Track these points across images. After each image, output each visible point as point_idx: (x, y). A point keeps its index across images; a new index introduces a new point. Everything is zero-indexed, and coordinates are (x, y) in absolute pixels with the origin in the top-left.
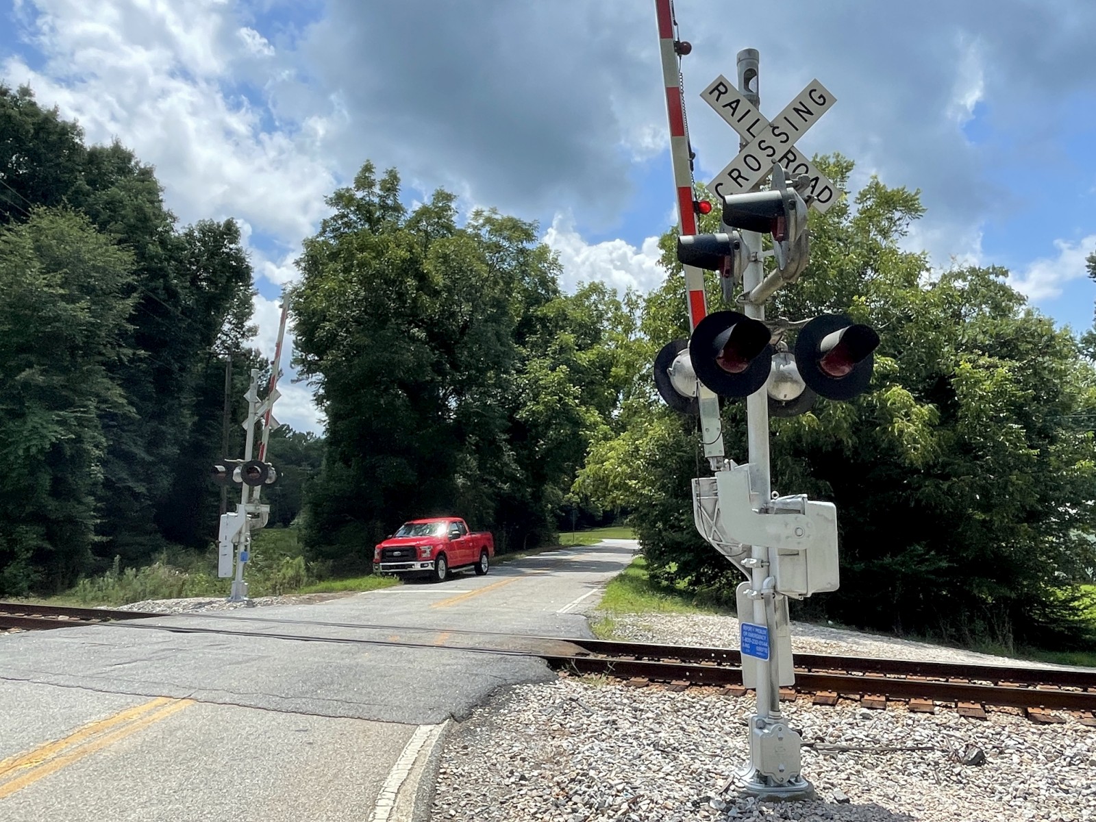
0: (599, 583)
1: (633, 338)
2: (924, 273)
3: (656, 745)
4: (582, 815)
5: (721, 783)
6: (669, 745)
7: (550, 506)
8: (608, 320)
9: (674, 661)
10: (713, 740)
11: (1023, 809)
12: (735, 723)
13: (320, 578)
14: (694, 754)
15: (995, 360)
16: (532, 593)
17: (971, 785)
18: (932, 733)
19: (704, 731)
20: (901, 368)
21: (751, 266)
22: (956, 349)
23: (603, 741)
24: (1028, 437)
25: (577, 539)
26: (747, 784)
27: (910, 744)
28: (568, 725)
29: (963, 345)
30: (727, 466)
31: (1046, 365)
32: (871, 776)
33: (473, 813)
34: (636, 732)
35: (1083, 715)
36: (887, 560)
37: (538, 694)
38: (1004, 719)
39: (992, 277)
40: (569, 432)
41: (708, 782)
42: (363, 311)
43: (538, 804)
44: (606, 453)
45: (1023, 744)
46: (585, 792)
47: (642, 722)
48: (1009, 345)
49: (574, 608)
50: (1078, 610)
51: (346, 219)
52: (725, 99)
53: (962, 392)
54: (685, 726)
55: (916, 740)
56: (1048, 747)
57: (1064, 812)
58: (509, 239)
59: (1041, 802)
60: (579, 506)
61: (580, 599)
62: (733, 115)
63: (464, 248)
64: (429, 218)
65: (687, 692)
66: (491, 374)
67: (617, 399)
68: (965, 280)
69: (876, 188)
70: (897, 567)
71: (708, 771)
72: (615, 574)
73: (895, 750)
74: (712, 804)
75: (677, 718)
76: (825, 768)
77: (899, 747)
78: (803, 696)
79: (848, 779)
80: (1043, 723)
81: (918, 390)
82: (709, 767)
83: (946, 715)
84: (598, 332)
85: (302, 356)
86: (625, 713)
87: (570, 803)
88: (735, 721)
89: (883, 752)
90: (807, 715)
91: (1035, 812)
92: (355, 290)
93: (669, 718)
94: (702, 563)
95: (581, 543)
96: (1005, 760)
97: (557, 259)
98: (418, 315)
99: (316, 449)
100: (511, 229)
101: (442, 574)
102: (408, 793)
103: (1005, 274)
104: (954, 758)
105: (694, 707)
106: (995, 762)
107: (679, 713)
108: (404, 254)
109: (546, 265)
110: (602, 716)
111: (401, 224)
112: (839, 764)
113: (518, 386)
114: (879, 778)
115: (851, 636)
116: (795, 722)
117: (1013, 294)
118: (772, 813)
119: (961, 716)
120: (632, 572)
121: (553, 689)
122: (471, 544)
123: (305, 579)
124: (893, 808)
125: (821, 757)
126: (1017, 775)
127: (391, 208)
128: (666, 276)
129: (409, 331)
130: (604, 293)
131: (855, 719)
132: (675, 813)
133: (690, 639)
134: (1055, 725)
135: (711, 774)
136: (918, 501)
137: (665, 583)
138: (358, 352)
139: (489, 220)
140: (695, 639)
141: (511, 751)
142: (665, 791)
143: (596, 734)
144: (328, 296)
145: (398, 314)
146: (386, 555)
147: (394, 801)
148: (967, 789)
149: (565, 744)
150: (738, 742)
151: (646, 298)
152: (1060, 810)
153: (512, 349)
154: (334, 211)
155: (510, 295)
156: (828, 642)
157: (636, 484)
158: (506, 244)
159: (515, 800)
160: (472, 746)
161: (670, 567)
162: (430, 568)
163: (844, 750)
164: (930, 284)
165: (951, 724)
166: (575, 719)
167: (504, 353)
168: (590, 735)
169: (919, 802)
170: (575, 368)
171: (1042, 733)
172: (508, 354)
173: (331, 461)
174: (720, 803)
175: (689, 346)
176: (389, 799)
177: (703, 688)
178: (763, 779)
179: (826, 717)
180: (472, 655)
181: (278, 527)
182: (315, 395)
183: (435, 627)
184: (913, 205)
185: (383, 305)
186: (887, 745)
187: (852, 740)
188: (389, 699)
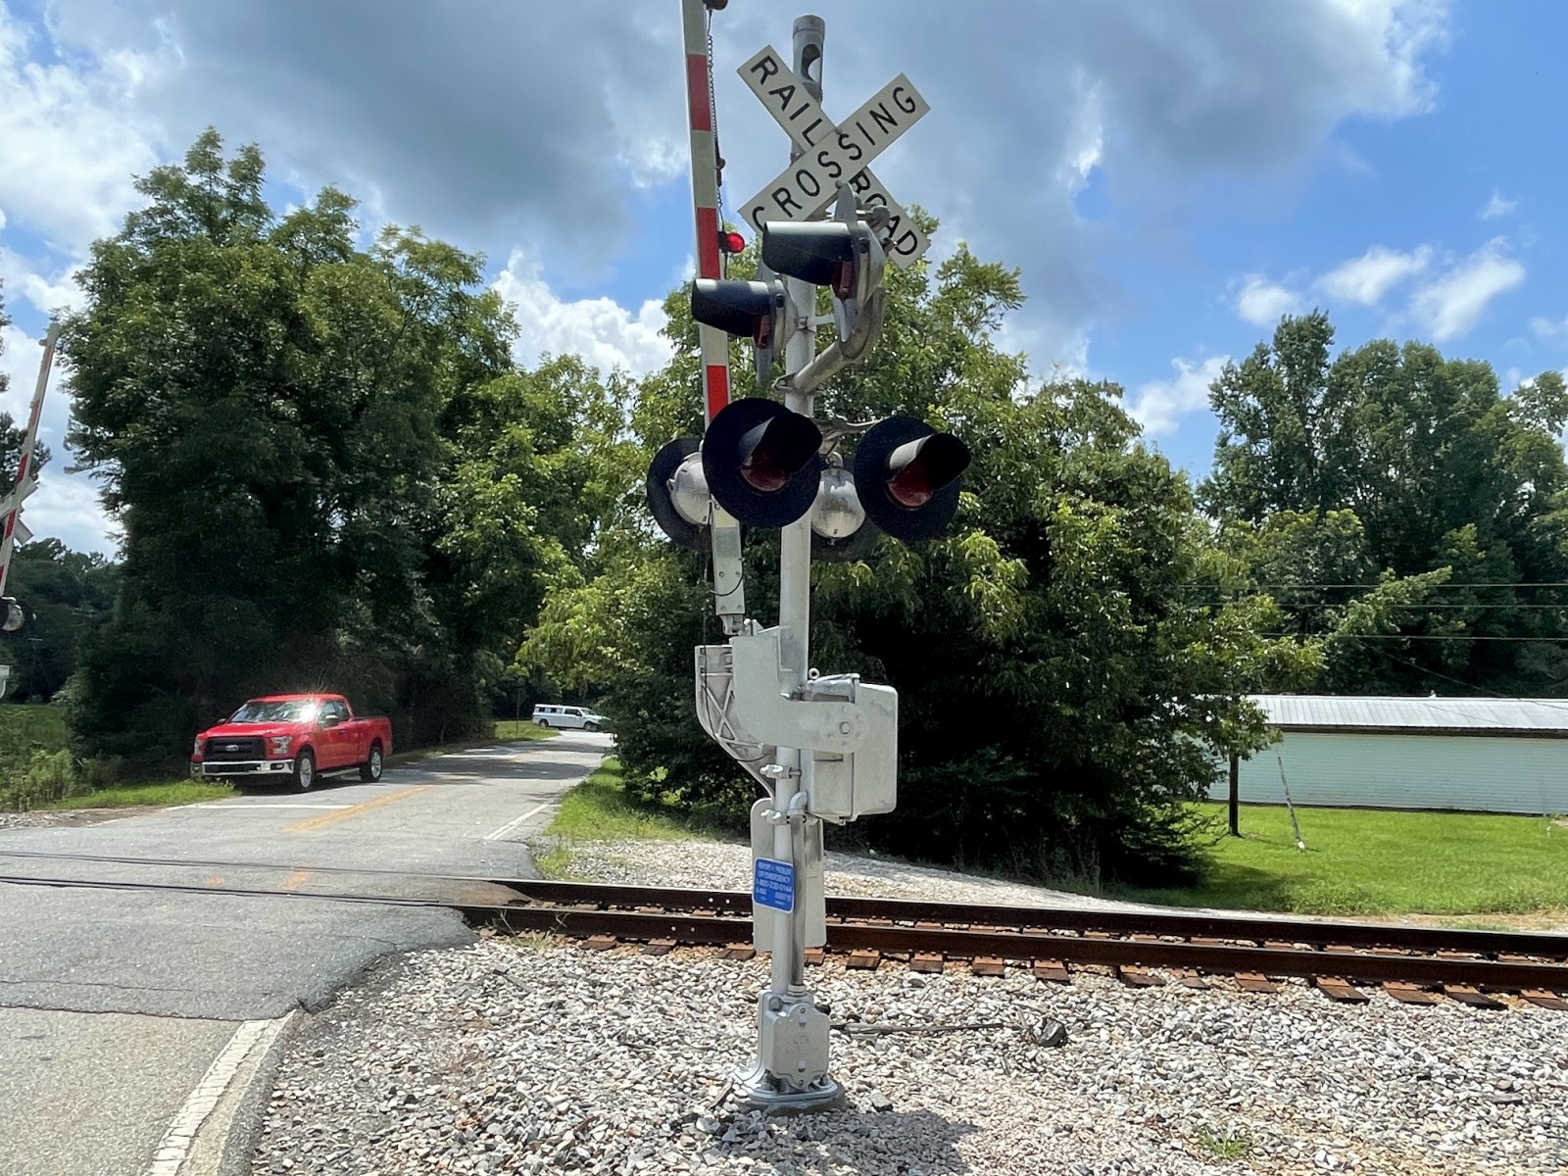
0: (552, 794)
1: (619, 440)
2: (1020, 382)
3: (621, 1038)
4: (501, 1155)
5: (714, 1092)
6: (641, 1037)
7: (484, 681)
8: (584, 412)
9: (655, 909)
10: (705, 1025)
11: (1112, 1104)
12: (737, 999)
13: (99, 784)
14: (676, 1049)
15: (1101, 505)
16: (449, 810)
17: (1048, 1074)
18: (1001, 1003)
19: (692, 1013)
20: (984, 509)
21: (797, 337)
22: (1053, 489)
23: (542, 1034)
24: (1134, 611)
25: (524, 729)
26: (751, 1092)
27: (972, 1020)
28: (489, 1013)
29: (1062, 483)
30: (748, 628)
31: (1160, 516)
32: (921, 1067)
33: (323, 1161)
34: (592, 1018)
35: (1186, 974)
36: (951, 767)
37: (445, 965)
38: (1091, 982)
39: (1103, 396)
40: (517, 573)
41: (695, 1092)
42: (193, 365)
43: (433, 1141)
44: (571, 607)
45: (1113, 1015)
46: (508, 1118)
47: (602, 1002)
48: (1118, 488)
49: (510, 833)
50: (1177, 833)
51: (169, 217)
52: (774, 82)
53: (1059, 544)
54: (666, 1007)
55: (981, 1015)
56: (1144, 1018)
57: (1161, 1105)
58: (438, 276)
59: (1134, 1091)
60: (527, 682)
61: (521, 819)
62: (784, 107)
63: (365, 283)
64: (308, 232)
65: (671, 955)
66: (401, 479)
67: (591, 529)
68: (1069, 396)
69: (964, 262)
70: (962, 777)
71: (696, 1075)
72: (576, 782)
73: (953, 1030)
74: (699, 1125)
75: (655, 994)
76: (860, 1061)
77: (958, 1024)
78: (834, 957)
79: (891, 1075)
80: (1139, 986)
81: (1002, 539)
82: (698, 1068)
83: (1020, 979)
84: (569, 428)
85: (85, 430)
86: (577, 990)
87: (484, 1136)
88: (738, 996)
89: (937, 1033)
90: (837, 984)
91: (1127, 1106)
92: (178, 330)
93: (643, 995)
94: (702, 768)
95: (529, 737)
96: (1090, 1038)
97: (511, 316)
98: (284, 381)
99: (105, 581)
100: (442, 261)
101: (305, 781)
102: (213, 1136)
103: (1119, 393)
104: (1028, 1038)
105: (680, 977)
106: (1078, 1040)
107: (658, 987)
108: (264, 280)
109: (494, 322)
110: (543, 996)
111: (264, 234)
112: (879, 1053)
113: (442, 501)
114: (931, 1071)
115: (900, 870)
116: (821, 994)
117: (1126, 421)
118: (785, 1133)
119: (1038, 979)
120: (600, 779)
121: (470, 957)
122: (356, 735)
123: (72, 786)
124: (950, 1115)
125: (855, 1043)
126: (1106, 1057)
127: (247, 207)
128: (672, 353)
129: (269, 403)
130: (579, 373)
131: (902, 987)
132: (644, 1141)
133: (679, 877)
134: (1153, 988)
135: (701, 1080)
136: (996, 690)
137: (647, 796)
138: (180, 430)
139: (406, 245)
140: (686, 878)
141: (394, 1057)
142: (630, 1109)
143: (532, 1024)
144: (133, 335)
145: (251, 375)
146: (213, 749)
147: (188, 1150)
148: (1043, 1079)
149: (482, 1042)
150: (741, 1028)
151: (641, 383)
152: (1157, 1103)
153: (433, 442)
154: (150, 202)
155: (435, 361)
156: (869, 878)
157: (613, 653)
158: (433, 283)
159: (395, 1134)
160: (332, 1051)
161: (656, 774)
162: (286, 770)
163: (885, 1032)
164: (1027, 399)
165: (1026, 990)
166: (501, 1001)
167: (422, 448)
168: (521, 1025)
169: (984, 1105)
170: (530, 479)
171: (1137, 1000)
172: (431, 451)
173: (129, 601)
174: (711, 1122)
175: (701, 449)
176: (179, 1148)
177: (694, 948)
178: (774, 1083)
179: (863, 986)
180: (342, 906)
181: (32, 702)
182: (103, 494)
183: (285, 863)
184: (1010, 289)
185: (226, 358)
186: (943, 1023)
187: (897, 1017)
188: (197, 980)
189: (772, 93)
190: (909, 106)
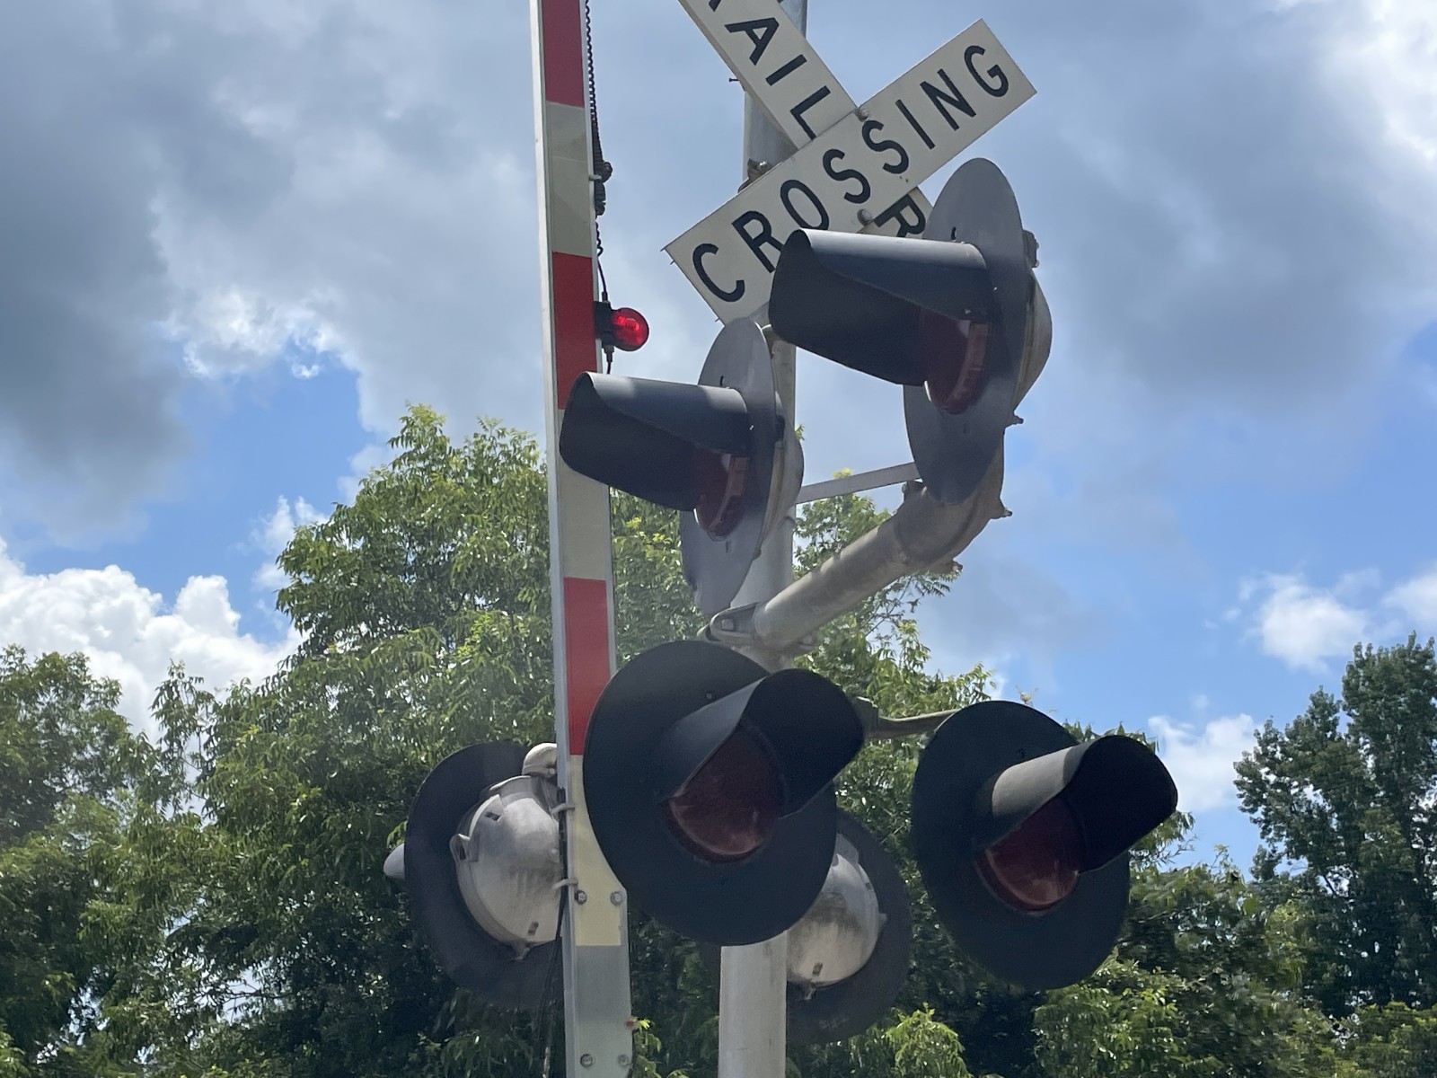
52: (734, 9)
62: (755, 58)
84: (47, 798)
130: (80, 690)
151: (222, 702)
189: (732, 28)
190: (995, 83)
